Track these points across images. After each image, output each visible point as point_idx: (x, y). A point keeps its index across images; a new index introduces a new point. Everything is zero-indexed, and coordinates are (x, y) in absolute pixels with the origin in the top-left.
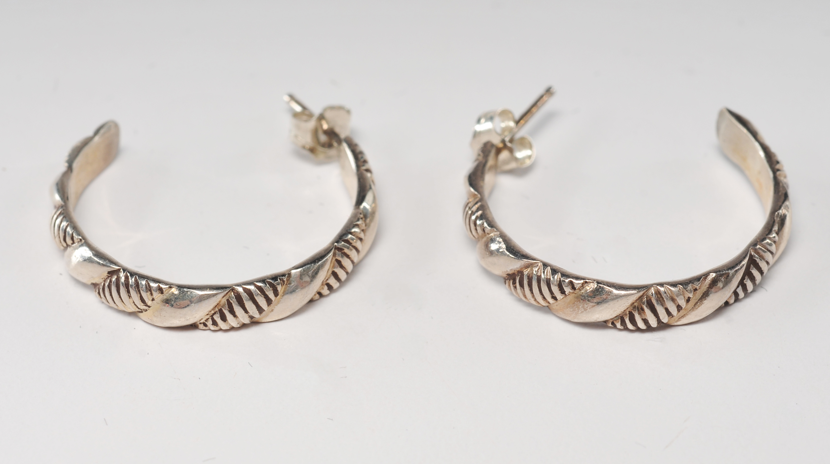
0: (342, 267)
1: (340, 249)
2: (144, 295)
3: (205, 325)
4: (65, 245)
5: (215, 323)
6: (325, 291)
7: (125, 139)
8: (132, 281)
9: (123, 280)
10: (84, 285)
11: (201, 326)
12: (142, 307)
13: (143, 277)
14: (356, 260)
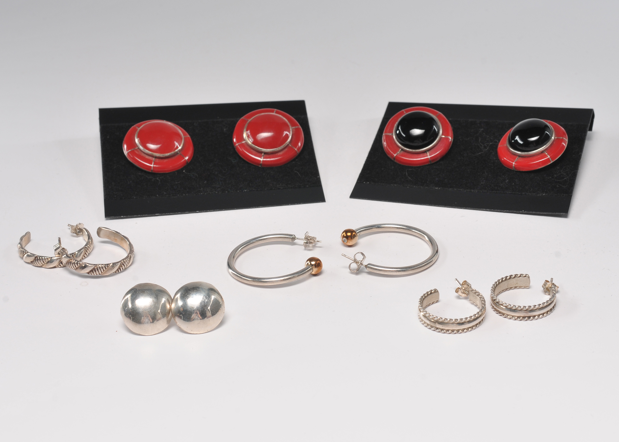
0: (87, 252)
1: (86, 248)
2: (44, 261)
3: (58, 266)
4: (23, 255)
5: (60, 265)
6: (84, 258)
7: (32, 237)
8: (41, 258)
9: (38, 258)
10: (28, 263)
11: (57, 267)
12: (44, 264)
13: (43, 257)
14: (89, 253)
